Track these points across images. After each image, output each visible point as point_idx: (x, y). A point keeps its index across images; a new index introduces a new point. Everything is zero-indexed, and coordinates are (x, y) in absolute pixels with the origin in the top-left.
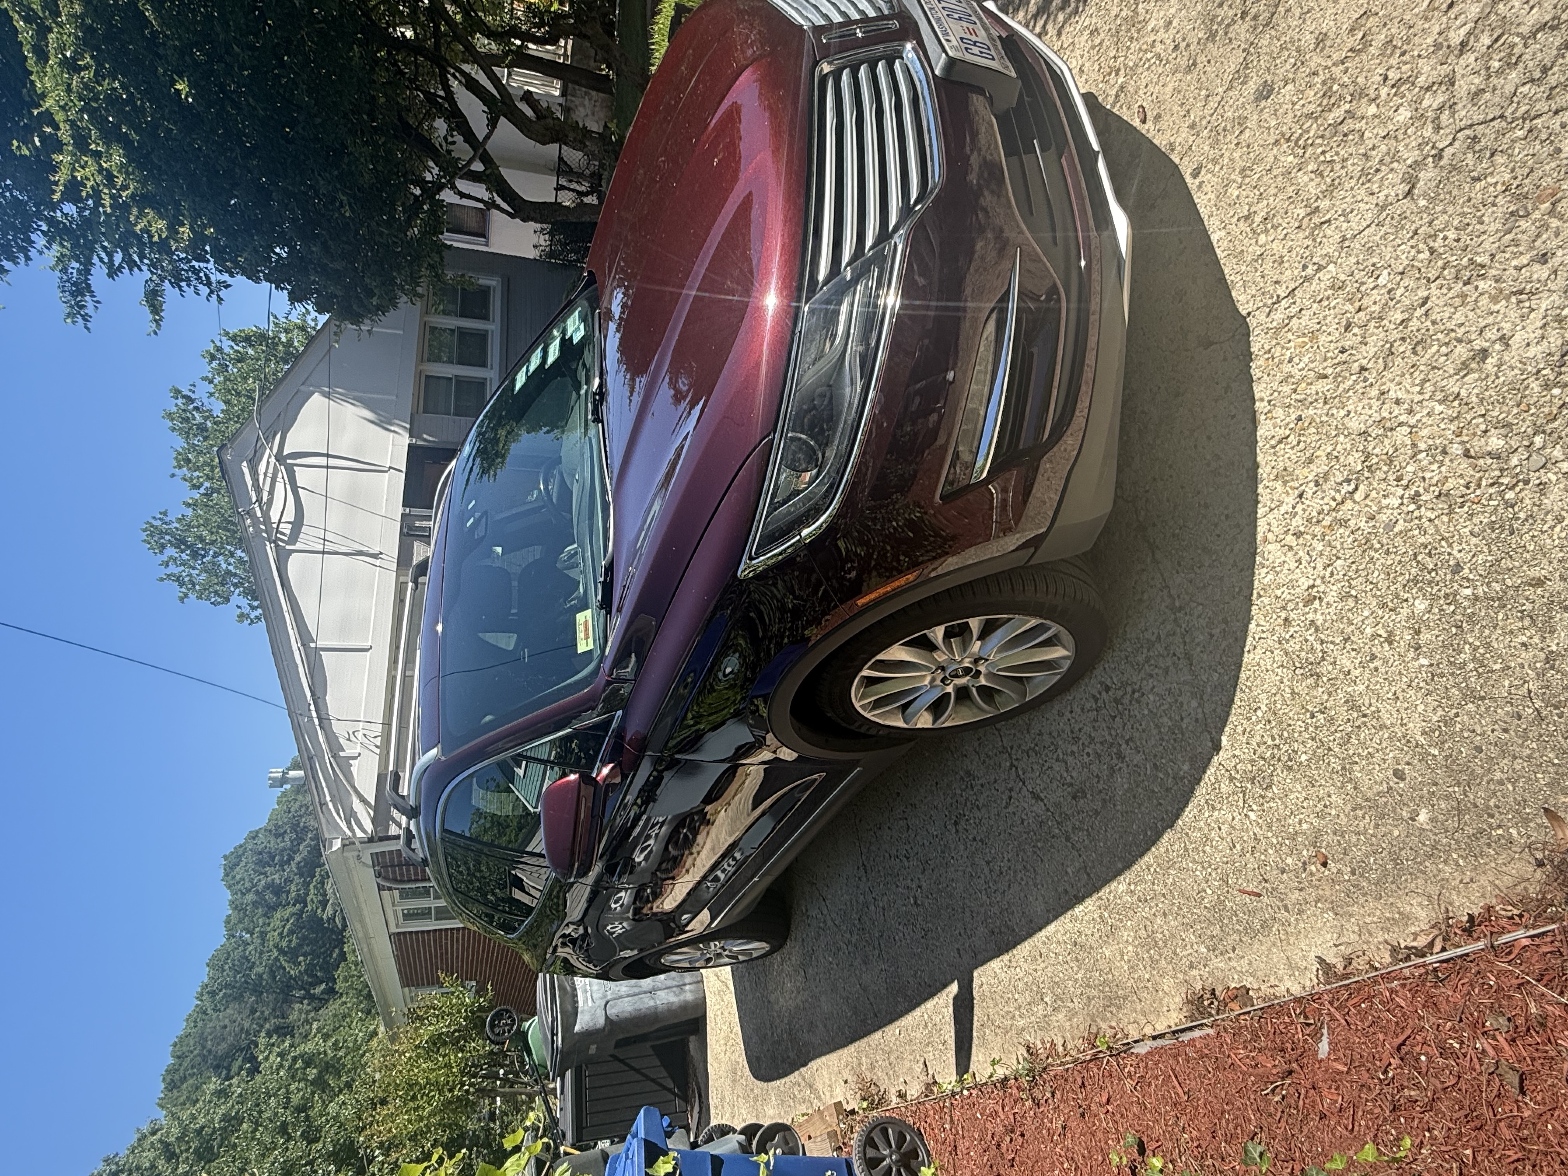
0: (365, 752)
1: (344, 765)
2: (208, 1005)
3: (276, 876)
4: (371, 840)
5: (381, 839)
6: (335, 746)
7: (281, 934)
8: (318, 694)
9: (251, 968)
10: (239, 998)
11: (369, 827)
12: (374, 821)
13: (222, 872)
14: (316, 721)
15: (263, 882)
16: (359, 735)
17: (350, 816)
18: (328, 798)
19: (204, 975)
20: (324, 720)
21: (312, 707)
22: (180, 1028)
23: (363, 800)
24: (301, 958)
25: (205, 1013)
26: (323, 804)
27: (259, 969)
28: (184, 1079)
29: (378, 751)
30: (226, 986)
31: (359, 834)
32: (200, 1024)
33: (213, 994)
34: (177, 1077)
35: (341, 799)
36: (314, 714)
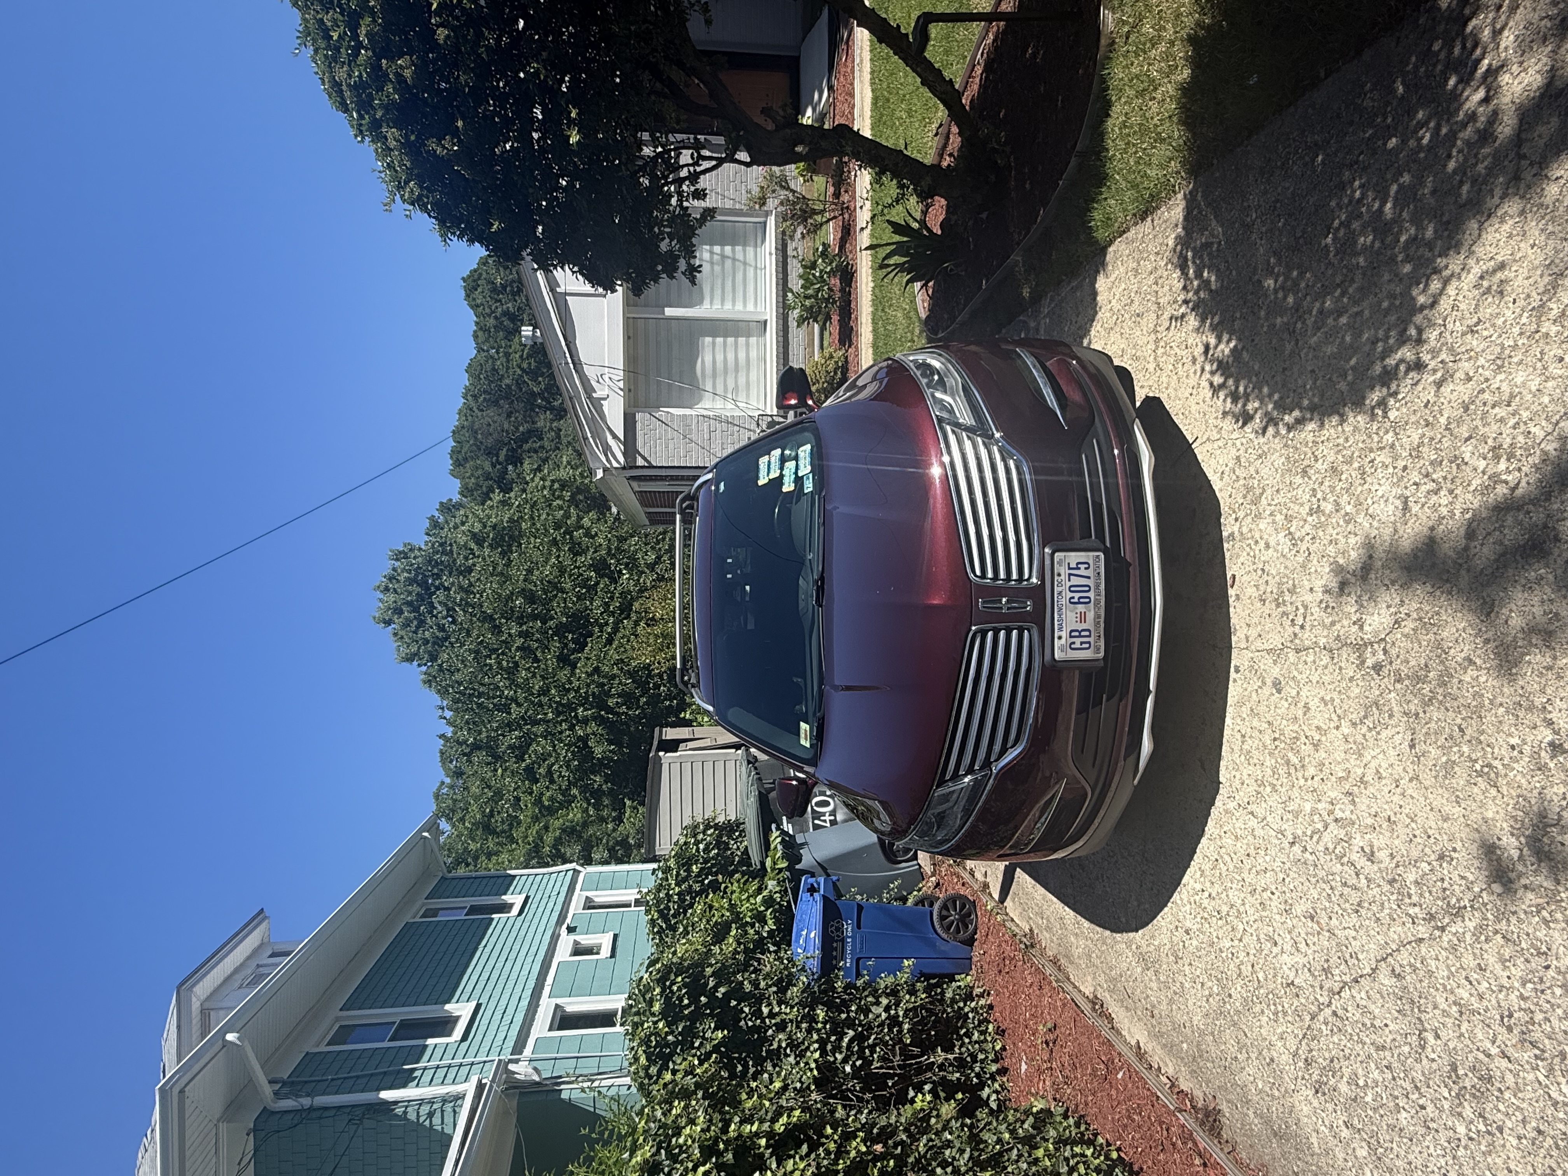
0: (612, 394)
1: (597, 404)
2: (473, 404)
3: (510, 305)
4: (624, 468)
5: (631, 468)
6: (589, 390)
7: (521, 356)
8: (570, 339)
9: (500, 380)
10: (496, 403)
11: (622, 459)
12: (625, 454)
13: (463, 293)
14: (571, 366)
15: (500, 310)
16: (606, 378)
17: (607, 449)
18: (589, 435)
19: (465, 380)
20: (577, 364)
21: (568, 355)
22: (453, 421)
23: (615, 437)
24: (540, 379)
25: (471, 409)
26: (586, 439)
27: (507, 381)
28: (466, 459)
29: (622, 393)
30: (485, 392)
31: (615, 465)
32: (470, 418)
33: (475, 397)
34: (460, 457)
35: (598, 435)
36: (569, 360)
